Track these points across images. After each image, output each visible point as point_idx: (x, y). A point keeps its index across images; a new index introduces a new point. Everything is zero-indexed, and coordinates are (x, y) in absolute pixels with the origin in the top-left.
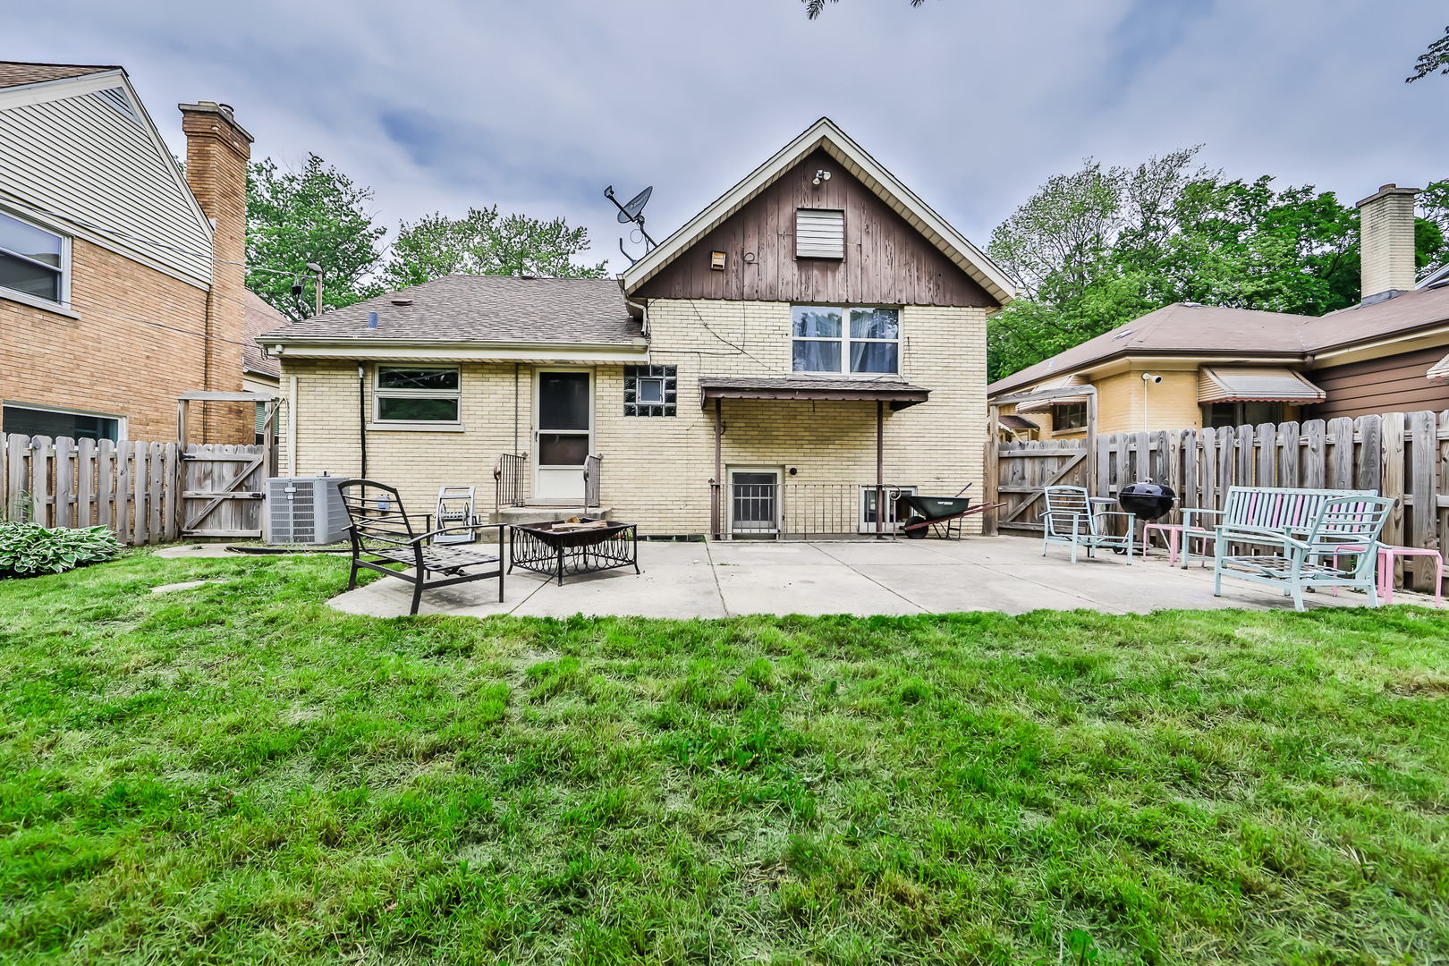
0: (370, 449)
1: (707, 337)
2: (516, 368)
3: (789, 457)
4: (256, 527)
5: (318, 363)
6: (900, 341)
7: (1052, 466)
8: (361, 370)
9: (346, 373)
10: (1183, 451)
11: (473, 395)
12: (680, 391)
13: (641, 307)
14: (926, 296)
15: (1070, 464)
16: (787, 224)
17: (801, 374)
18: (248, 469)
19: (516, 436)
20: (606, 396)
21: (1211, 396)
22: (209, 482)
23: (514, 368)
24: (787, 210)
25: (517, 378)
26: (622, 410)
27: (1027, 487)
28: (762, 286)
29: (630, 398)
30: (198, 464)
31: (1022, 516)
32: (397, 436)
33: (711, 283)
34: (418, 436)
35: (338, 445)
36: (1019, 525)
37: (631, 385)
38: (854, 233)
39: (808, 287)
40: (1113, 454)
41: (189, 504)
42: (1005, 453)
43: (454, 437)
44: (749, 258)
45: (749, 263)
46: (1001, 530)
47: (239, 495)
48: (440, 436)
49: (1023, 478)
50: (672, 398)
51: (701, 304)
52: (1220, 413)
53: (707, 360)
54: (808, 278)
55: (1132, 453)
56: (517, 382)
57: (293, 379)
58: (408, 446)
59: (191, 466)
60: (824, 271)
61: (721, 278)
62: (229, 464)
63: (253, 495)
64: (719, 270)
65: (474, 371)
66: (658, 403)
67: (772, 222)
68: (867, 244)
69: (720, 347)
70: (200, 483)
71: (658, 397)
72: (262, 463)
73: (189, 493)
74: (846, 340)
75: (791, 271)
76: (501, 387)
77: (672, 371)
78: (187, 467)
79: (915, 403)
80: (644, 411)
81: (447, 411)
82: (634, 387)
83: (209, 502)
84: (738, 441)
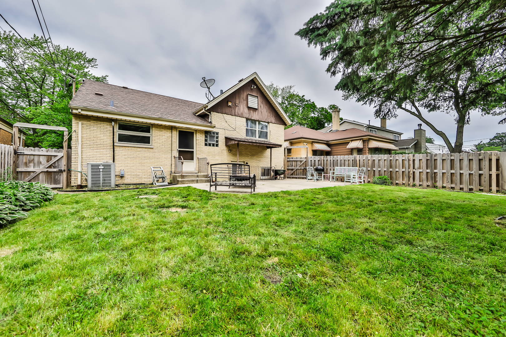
0: (116, 152)
1: (226, 125)
2: (172, 128)
3: (246, 160)
4: (59, 183)
5: (91, 118)
6: (268, 131)
7: (298, 163)
8: (113, 123)
9: (104, 123)
10: (324, 160)
11: (155, 135)
12: (220, 139)
13: (209, 114)
14: (274, 121)
15: (302, 162)
16: (245, 97)
17: (248, 138)
18: (54, 160)
19: (172, 151)
20: (199, 139)
21: (314, 149)
22: (32, 164)
23: (171, 128)
24: (245, 94)
25: (172, 131)
26: (204, 144)
27: (293, 168)
28: (240, 113)
29: (206, 140)
30: (25, 156)
31: (292, 174)
32: (127, 148)
33: (228, 110)
34: (135, 149)
35: (101, 151)
36: (292, 176)
37: (206, 137)
38: (259, 103)
39: (250, 115)
40: (311, 160)
41: (19, 174)
42: (288, 160)
43: (149, 150)
44: (237, 105)
45: (237, 106)
46: (288, 178)
47: (50, 170)
48: (144, 149)
49: (292, 165)
50: (217, 142)
51: (225, 115)
52: (315, 153)
53: (227, 131)
54: (250, 113)
55: (315, 160)
56: (172, 133)
57: (80, 123)
58: (132, 152)
59: (21, 157)
60: (253, 111)
61: (230, 109)
62: (44, 156)
63: (59, 170)
64: (230, 106)
65: (157, 128)
66: (214, 143)
67: (242, 96)
68: (262, 106)
69: (230, 128)
70: (26, 164)
71: (214, 141)
72: (63, 156)
73: (19, 170)
74: (257, 130)
75: (246, 110)
76: (167, 134)
77: (217, 133)
78: (18, 157)
79: (276, 147)
80: (210, 145)
81: (146, 140)
82: (207, 137)
83: (32, 174)
84: (235, 155)
